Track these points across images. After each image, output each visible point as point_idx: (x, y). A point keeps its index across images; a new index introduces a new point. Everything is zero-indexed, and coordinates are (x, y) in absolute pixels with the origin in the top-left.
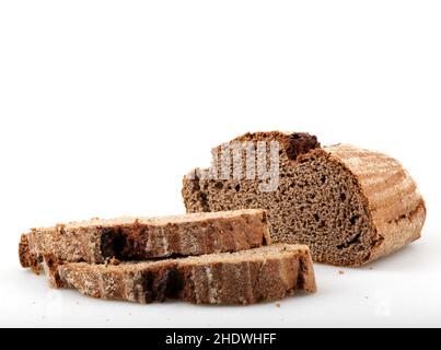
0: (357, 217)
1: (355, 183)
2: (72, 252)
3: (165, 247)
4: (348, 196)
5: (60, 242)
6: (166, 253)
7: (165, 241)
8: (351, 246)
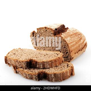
0: (68, 52)
1: (68, 45)
2: (19, 66)
3: (42, 67)
4: (66, 48)
5: (16, 63)
6: (42, 68)
7: (41, 65)
8: (66, 58)
